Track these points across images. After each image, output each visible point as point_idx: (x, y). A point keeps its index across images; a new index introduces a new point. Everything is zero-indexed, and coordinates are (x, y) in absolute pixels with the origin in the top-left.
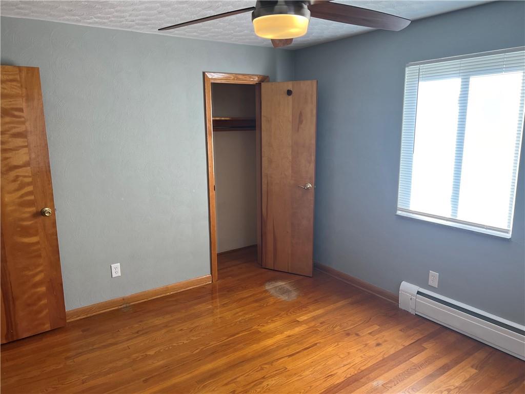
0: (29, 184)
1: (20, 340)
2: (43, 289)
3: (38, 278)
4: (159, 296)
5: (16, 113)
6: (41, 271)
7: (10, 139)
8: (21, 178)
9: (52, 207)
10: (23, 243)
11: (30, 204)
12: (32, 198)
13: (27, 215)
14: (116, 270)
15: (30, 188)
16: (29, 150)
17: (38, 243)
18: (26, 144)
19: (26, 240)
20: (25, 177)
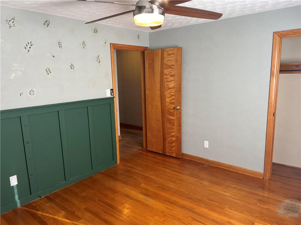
0: (174, 95)
1: (165, 155)
2: (174, 139)
3: (173, 134)
4: (225, 168)
5: (173, 67)
6: (174, 132)
7: (170, 77)
8: (171, 93)
9: (180, 106)
10: (170, 118)
11: (173, 103)
12: (174, 101)
13: (172, 108)
14: (206, 144)
15: (173, 97)
16: (175, 81)
17: (174, 120)
18: (174, 79)
19: (171, 117)
20: (173, 92)
